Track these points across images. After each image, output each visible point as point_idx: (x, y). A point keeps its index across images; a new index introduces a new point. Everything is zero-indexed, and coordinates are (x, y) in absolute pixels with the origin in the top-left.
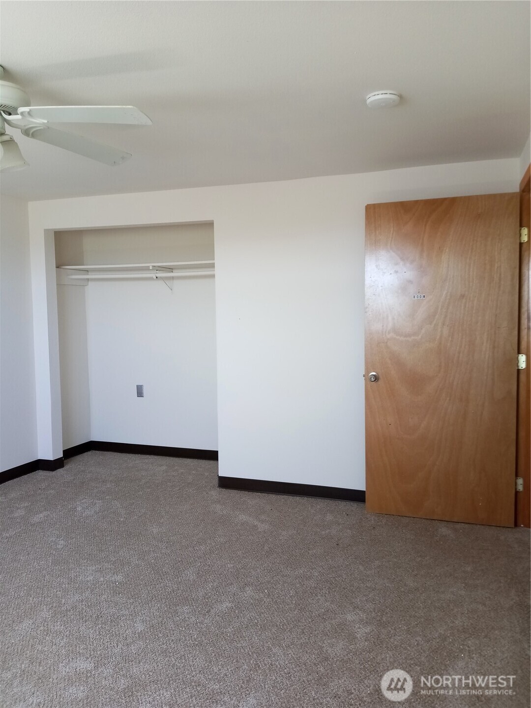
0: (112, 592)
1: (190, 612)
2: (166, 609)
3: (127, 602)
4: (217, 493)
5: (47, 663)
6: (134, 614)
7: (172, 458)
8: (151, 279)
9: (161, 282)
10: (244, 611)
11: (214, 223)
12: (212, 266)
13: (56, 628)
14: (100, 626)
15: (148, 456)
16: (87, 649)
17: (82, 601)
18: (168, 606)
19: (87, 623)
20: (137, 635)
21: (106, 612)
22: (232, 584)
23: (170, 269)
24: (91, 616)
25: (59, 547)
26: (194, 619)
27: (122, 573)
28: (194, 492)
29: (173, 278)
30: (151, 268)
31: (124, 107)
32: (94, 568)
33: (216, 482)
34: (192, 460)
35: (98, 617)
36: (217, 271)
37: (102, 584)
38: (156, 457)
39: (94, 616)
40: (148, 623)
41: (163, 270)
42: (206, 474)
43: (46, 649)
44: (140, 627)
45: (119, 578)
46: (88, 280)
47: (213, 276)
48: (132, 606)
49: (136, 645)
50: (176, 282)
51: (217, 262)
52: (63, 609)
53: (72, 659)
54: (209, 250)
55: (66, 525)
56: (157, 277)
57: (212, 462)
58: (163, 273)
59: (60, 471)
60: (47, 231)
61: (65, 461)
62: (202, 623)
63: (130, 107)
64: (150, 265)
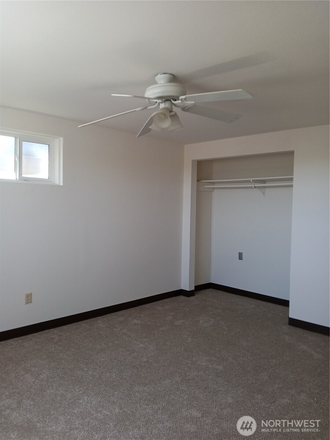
0: (215, 375)
1: (262, 399)
2: (247, 393)
3: (224, 383)
4: (287, 328)
5: (176, 407)
6: (227, 392)
7: (259, 301)
8: (251, 187)
9: (257, 190)
10: (298, 408)
11: (295, 152)
12: (292, 179)
13: (182, 388)
14: (207, 393)
15: (243, 297)
16: (198, 404)
17: (198, 376)
18: (248, 392)
19: (200, 390)
20: (228, 405)
21: (211, 386)
22: (291, 388)
23: (264, 182)
24: (203, 386)
25: (188, 342)
26: (264, 404)
27: (222, 365)
28: (272, 324)
29: (265, 187)
30: (251, 181)
31: (236, 90)
32: (206, 358)
33: (287, 321)
34: (272, 304)
35: (206, 387)
36: (295, 183)
37: (210, 369)
38: (249, 298)
39: (204, 387)
40: (235, 399)
41: (259, 183)
42: (281, 315)
43: (176, 398)
44: (230, 401)
45: (221, 367)
46: (214, 188)
47: (292, 186)
48: (226, 386)
49: (226, 410)
50: (267, 189)
51: (295, 177)
52: (187, 378)
53: (190, 408)
54: (290, 169)
55: (193, 329)
56: (255, 187)
57: (285, 307)
58: (260, 184)
59: (192, 298)
60: (193, 161)
61: (195, 292)
62: (269, 408)
63: (240, 90)
64: (251, 179)
